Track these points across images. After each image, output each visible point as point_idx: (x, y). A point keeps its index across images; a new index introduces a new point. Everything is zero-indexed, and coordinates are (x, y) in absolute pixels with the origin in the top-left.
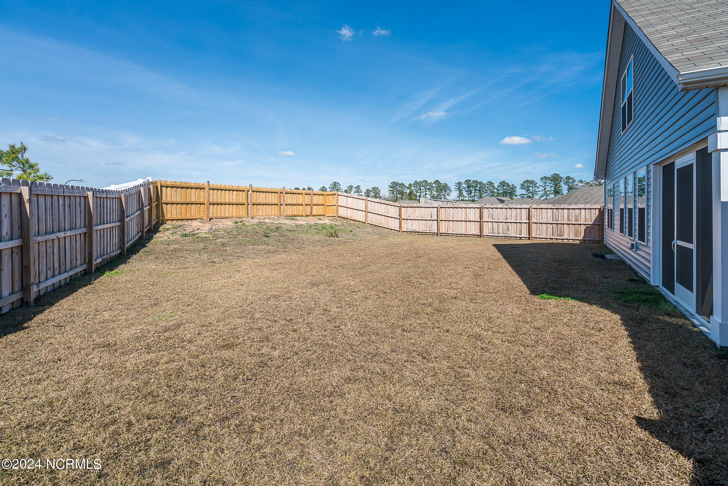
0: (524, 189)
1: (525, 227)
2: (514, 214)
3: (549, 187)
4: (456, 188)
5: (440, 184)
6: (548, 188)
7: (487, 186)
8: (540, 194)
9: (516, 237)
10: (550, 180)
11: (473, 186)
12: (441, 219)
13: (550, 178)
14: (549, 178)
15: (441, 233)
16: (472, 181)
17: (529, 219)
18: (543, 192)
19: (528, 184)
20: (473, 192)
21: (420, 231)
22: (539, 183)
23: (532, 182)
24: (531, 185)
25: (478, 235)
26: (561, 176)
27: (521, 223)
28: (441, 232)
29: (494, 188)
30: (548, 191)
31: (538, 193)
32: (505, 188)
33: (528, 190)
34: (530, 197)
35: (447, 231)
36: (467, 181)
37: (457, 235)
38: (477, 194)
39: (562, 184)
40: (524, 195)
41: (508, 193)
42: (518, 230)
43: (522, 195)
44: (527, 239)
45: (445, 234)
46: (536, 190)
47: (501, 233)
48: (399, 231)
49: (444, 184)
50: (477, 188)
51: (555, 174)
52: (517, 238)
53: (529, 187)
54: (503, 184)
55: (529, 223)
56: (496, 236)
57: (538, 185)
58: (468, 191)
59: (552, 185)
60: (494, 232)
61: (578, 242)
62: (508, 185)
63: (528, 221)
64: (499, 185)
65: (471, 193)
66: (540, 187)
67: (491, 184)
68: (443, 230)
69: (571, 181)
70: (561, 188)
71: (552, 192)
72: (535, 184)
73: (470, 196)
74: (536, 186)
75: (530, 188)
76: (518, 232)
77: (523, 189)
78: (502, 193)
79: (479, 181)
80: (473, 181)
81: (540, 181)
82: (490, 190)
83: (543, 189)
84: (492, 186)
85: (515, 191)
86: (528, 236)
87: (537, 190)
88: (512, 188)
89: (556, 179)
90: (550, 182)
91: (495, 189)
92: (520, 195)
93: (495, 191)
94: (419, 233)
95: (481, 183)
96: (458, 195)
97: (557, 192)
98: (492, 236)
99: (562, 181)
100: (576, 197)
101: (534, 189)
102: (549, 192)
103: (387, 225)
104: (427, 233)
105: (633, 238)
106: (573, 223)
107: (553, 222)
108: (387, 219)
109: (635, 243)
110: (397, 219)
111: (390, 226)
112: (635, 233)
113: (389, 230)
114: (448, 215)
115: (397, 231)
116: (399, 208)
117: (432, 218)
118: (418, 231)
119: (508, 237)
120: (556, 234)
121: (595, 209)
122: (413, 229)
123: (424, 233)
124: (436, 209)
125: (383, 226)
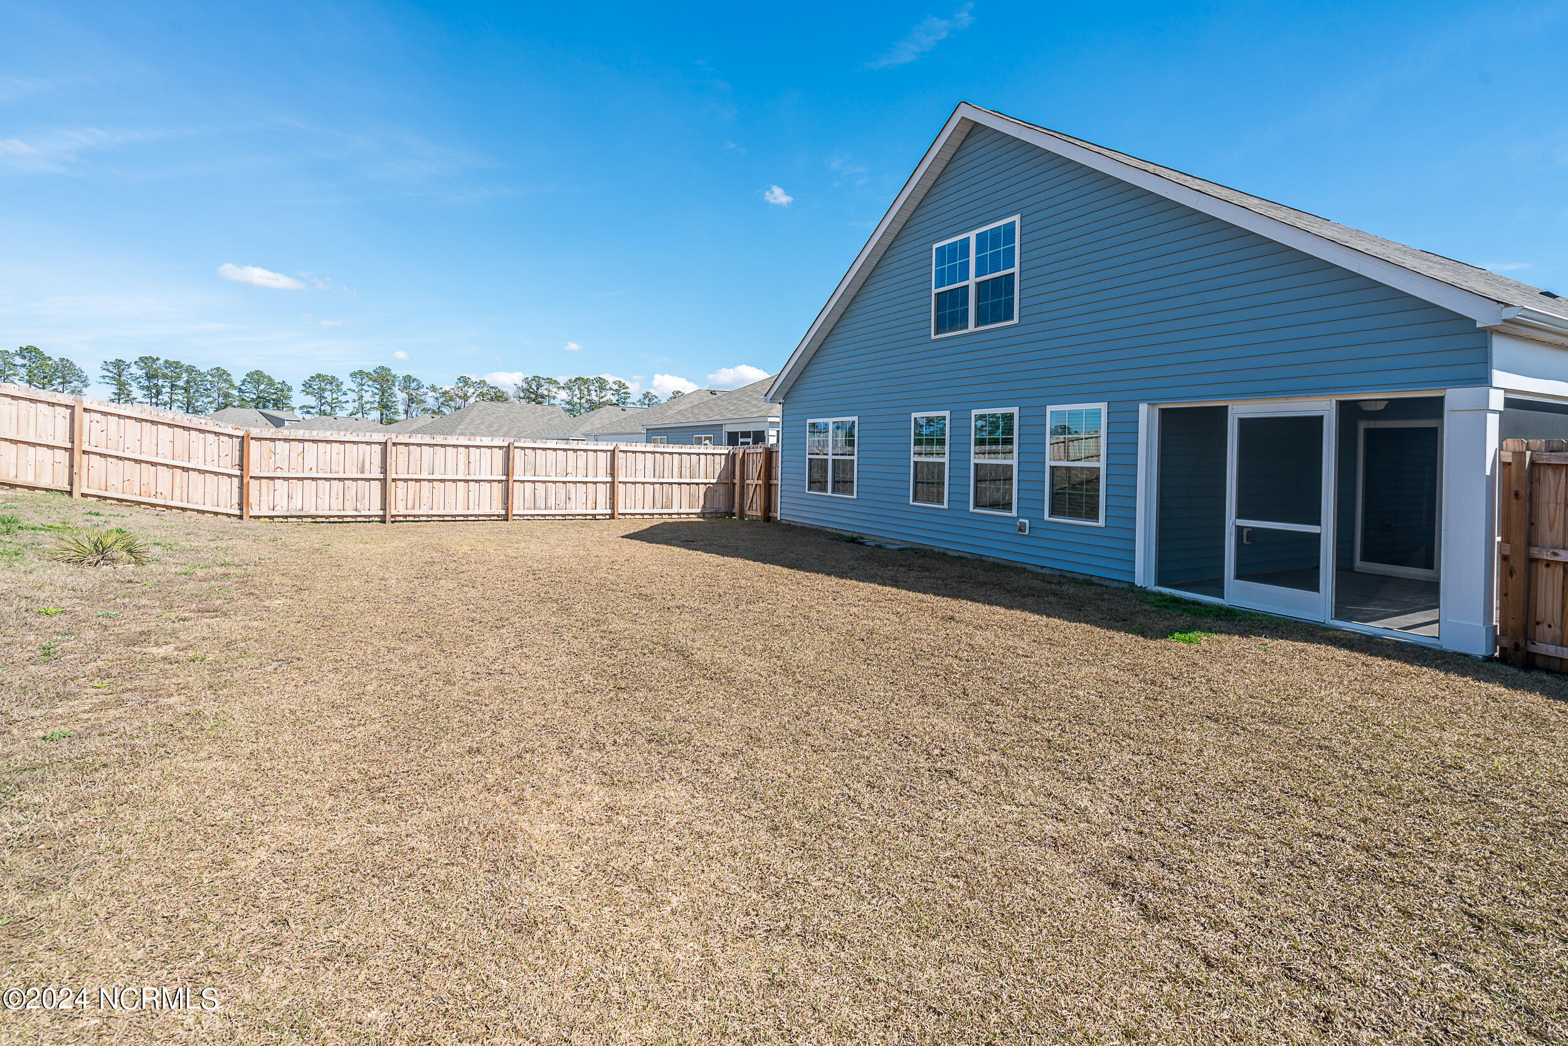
0: (312, 394)
1: (603, 491)
2: (581, 464)
3: (370, 393)
4: (104, 377)
5: (45, 359)
6: (367, 397)
7: (209, 377)
8: (350, 407)
9: (586, 515)
10: (371, 379)
11: (165, 376)
12: (394, 476)
13: (371, 374)
14: (368, 374)
15: (392, 516)
16: (161, 362)
17: (612, 475)
18: (356, 404)
19: (319, 385)
20: (164, 390)
21: (320, 513)
22: (348, 384)
23: (332, 380)
24: (328, 387)
25: (498, 516)
26: (393, 372)
27: (595, 483)
28: (394, 512)
29: (232, 386)
30: (366, 403)
31: (344, 405)
32: (262, 387)
33: (321, 397)
34: (323, 413)
35: (413, 508)
36: (146, 361)
37: (443, 518)
38: (180, 398)
39: (396, 389)
40: (312, 408)
41: (269, 402)
42: (590, 498)
43: (306, 409)
44: (608, 517)
45: (405, 516)
46: (340, 399)
47: (553, 507)
48: (241, 517)
49: (62, 360)
50: (181, 383)
51: (382, 368)
52: (588, 517)
53: (324, 390)
54: (256, 377)
55: (613, 483)
56: (542, 515)
57: (344, 388)
58: (148, 388)
59: (377, 391)
60: (538, 505)
61: (694, 518)
62: (271, 383)
63: (610, 479)
64: (245, 380)
65: (158, 393)
66: (348, 392)
67: (221, 374)
68: (398, 507)
69: (413, 385)
70: (394, 399)
71: (376, 405)
72: (338, 386)
73: (154, 400)
74: (339, 390)
75: (327, 394)
76: (590, 503)
77: (308, 393)
78: (253, 400)
79: (186, 362)
80: (166, 362)
81: (350, 379)
82: (219, 389)
83: (357, 398)
84: (226, 381)
85: (289, 398)
86: (609, 511)
87: (343, 398)
88: (282, 390)
89: (383, 379)
90: (370, 383)
91: (235, 388)
92: (301, 408)
93: (235, 393)
94: (318, 520)
95: (190, 370)
96: (113, 397)
97: (385, 406)
98: (531, 515)
99: (397, 384)
100: (472, 421)
101: (335, 396)
102: (368, 406)
103: (179, 499)
104: (346, 516)
105: (1014, 513)
106: (688, 481)
107: (655, 480)
108: (181, 476)
109: (1027, 521)
110: (230, 476)
111: (195, 501)
112: (1030, 505)
113: (200, 516)
114: (416, 464)
115: (229, 515)
116: (237, 441)
117: (363, 472)
118: (313, 512)
119: (569, 515)
120: (658, 505)
121: (720, 454)
122: (294, 508)
123: (334, 516)
124: (378, 448)
125: (162, 502)
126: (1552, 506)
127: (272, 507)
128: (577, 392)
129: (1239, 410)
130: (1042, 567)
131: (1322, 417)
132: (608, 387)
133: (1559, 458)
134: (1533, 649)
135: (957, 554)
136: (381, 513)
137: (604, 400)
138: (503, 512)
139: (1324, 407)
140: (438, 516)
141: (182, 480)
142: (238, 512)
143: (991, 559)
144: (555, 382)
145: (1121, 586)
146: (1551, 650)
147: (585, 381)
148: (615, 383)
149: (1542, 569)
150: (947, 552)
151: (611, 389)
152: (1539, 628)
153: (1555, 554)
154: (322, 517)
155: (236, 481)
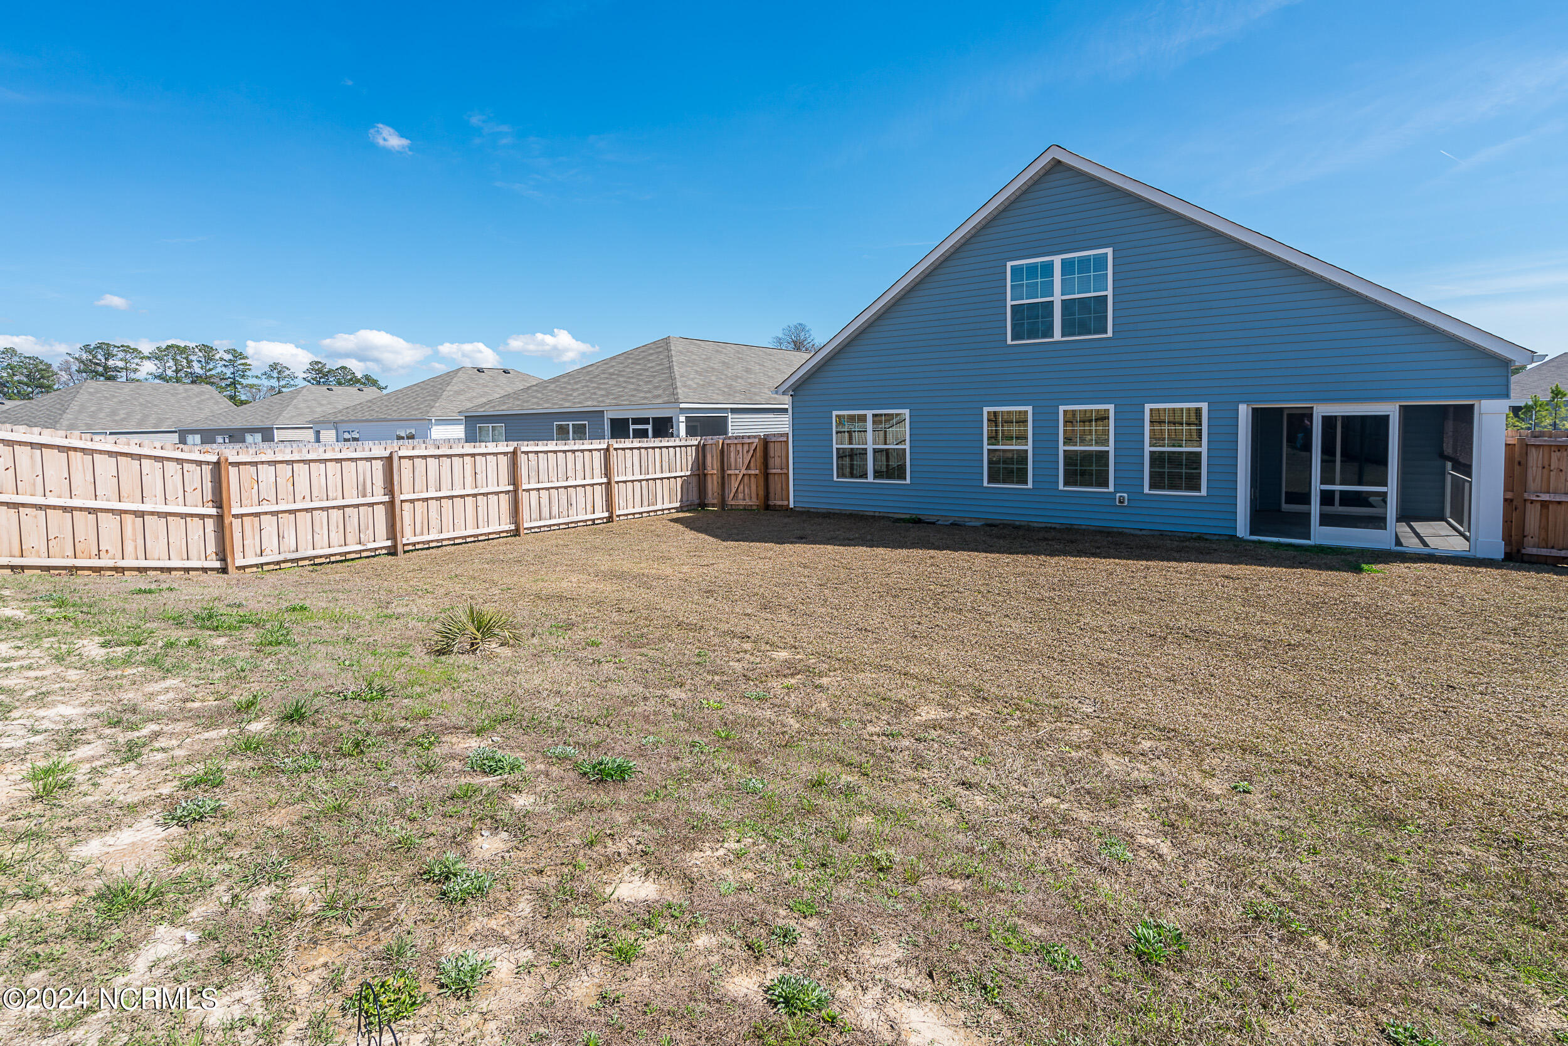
1: (600, 494)
2: (579, 466)
12: (401, 497)
15: (404, 546)
17: (607, 475)
21: (319, 552)
25: (509, 532)
27: (592, 485)
35: (422, 533)
42: (588, 502)
44: (605, 521)
45: (416, 544)
47: (557, 516)
52: (588, 523)
55: (608, 483)
56: (547, 526)
60: (543, 515)
63: (605, 480)
68: (408, 534)
76: (589, 508)
86: (606, 515)
94: (317, 561)
103: (134, 556)
104: (349, 553)
105: (1111, 489)
106: (668, 475)
107: (642, 477)
108: (134, 523)
109: (1125, 495)
110: (202, 517)
111: (156, 557)
112: (1128, 482)
113: (165, 576)
114: (422, 480)
115: (205, 570)
116: (207, 469)
117: (364, 496)
118: (311, 553)
119: (572, 523)
120: (645, 503)
121: (691, 446)
122: (287, 550)
123: (335, 555)
124: (378, 465)
125: (110, 563)
126: (1534, 468)
127: (259, 552)
128: (171, 363)
129: (1321, 410)
130: (1141, 530)
131: (1388, 416)
132: (217, 357)
133: (1540, 441)
134: (1523, 551)
135: (1043, 525)
136: (389, 543)
137: (213, 372)
138: (513, 527)
139: (1391, 410)
140: (449, 539)
141: (134, 529)
142: (218, 564)
143: (1084, 527)
144: (135, 350)
145: (1221, 538)
146: (1534, 551)
147: (183, 350)
148: (227, 352)
149: (1528, 505)
150: (1031, 524)
151: (221, 359)
152: (1525, 539)
153: (1538, 496)
154: (321, 557)
155: (210, 524)
